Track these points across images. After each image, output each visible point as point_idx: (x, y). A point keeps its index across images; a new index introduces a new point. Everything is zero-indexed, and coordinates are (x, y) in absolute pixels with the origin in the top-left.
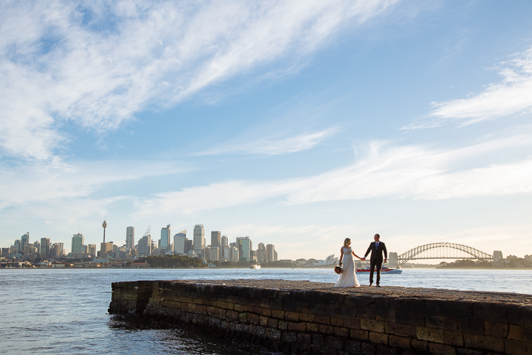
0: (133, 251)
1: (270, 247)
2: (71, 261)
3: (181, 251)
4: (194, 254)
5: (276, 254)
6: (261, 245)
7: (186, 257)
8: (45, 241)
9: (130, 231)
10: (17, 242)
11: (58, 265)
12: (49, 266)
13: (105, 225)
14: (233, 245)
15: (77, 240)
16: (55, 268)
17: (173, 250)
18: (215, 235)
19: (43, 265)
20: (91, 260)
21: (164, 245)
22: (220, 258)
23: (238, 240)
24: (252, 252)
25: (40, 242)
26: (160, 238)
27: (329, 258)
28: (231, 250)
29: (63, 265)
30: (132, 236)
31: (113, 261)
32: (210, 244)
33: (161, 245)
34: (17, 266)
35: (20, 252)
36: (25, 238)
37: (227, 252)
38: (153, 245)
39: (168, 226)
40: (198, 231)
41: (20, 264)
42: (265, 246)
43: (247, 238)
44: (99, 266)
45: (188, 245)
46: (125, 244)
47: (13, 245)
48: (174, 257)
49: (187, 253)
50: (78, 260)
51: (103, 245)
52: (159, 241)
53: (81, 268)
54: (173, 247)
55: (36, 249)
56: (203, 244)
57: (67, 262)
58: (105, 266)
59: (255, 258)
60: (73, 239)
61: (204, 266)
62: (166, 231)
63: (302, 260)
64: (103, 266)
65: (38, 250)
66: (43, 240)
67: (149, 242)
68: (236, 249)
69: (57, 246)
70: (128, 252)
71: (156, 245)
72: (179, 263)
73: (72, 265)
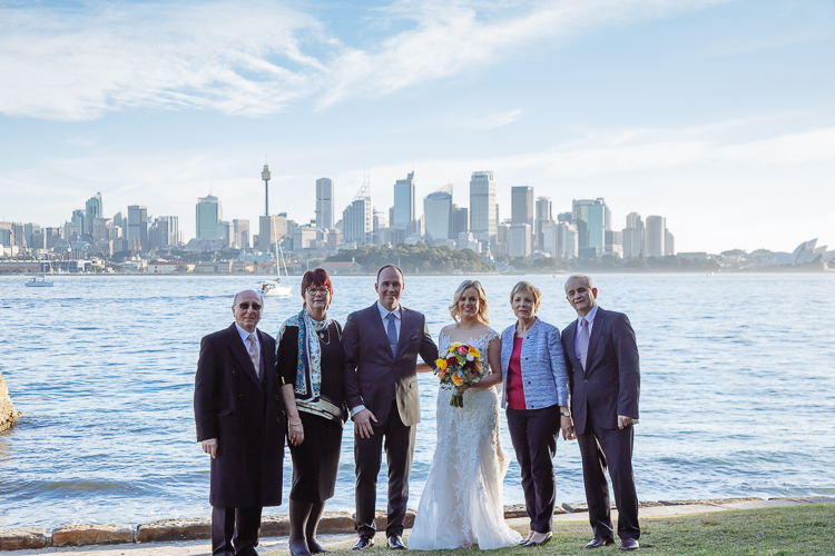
0: (333, 234)
1: (655, 222)
2: (192, 258)
3: (441, 233)
4: (471, 240)
5: (670, 238)
6: (633, 219)
7: (445, 248)
8: (137, 212)
9: (324, 189)
10: (77, 213)
11: (160, 268)
12: (142, 269)
13: (266, 175)
14: (566, 217)
15: (207, 209)
16: (156, 273)
17: (423, 232)
18: (520, 194)
19: (127, 267)
20: (235, 253)
21: (402, 221)
22: (533, 248)
23: (577, 205)
24: (610, 236)
25: (125, 214)
26: (392, 205)
27: (802, 248)
29: (173, 268)
30: (328, 199)
32: (510, 216)
33: (395, 221)
34: (73, 268)
35: (88, 237)
36: (94, 206)
37: (549, 235)
38: (376, 220)
39: (411, 176)
40: (480, 184)
41: (81, 263)
42: (643, 219)
43: (597, 202)
44: (250, 268)
45: (457, 219)
46: (314, 217)
47: (70, 221)
48: (417, 250)
49: (456, 238)
50: (206, 256)
51: (265, 222)
52: (391, 211)
53: (210, 273)
54: (423, 224)
55: (120, 230)
56: (492, 215)
57: (183, 260)
58: (264, 269)
59: (618, 250)
60: (199, 207)
62: (404, 188)
63: (736, 252)
64: (259, 268)
65: (124, 232)
66: (133, 210)
67: (369, 215)
68: (572, 228)
69: (164, 225)
70: (320, 236)
71: (385, 221)
72: (427, 264)
73: (191, 267)
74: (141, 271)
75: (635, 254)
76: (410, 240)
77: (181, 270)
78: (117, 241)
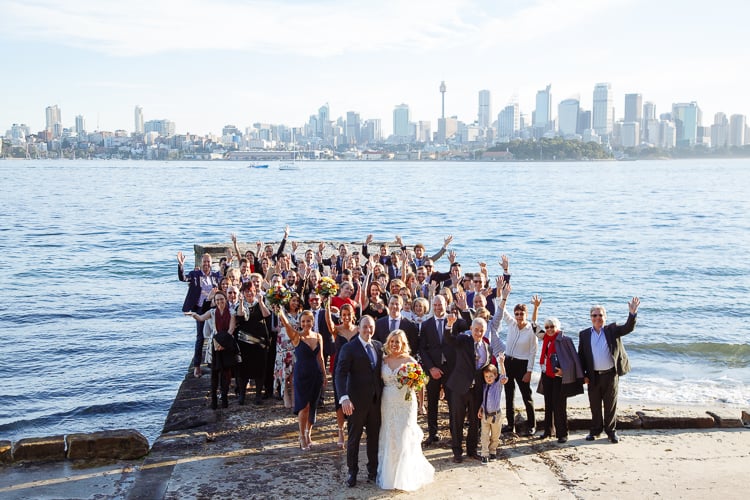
0: (490, 131)
1: (738, 119)
2: (392, 149)
3: (570, 130)
4: (593, 135)
6: (720, 117)
7: (575, 141)
8: (353, 116)
9: (484, 98)
10: (313, 118)
11: (370, 156)
12: (358, 157)
13: (443, 88)
14: (667, 116)
15: (401, 114)
16: (368, 160)
17: (557, 129)
18: (631, 100)
19: (349, 155)
20: (422, 145)
21: (541, 121)
22: (640, 140)
23: (676, 108)
24: (701, 131)
25: (345, 118)
26: (534, 109)
28: (661, 126)
29: (379, 156)
30: (487, 105)
31: (456, 148)
32: (623, 116)
33: (537, 121)
34: (312, 157)
35: (320, 134)
36: (324, 112)
37: (653, 131)
38: (522, 120)
39: (549, 87)
40: (601, 94)
41: (317, 153)
42: (728, 117)
43: (692, 105)
44: (433, 157)
45: (583, 119)
46: (477, 119)
47: (308, 123)
48: (554, 143)
49: (581, 133)
50: (401, 147)
51: (442, 122)
52: (534, 114)
53: (405, 160)
54: (557, 123)
55: (341, 129)
56: (609, 116)
57: (384, 151)
58: (443, 157)
59: (707, 140)
60: (396, 113)
61: (606, 156)
62: (544, 96)
64: (440, 157)
65: (344, 130)
66: (351, 115)
67: (517, 117)
68: (672, 124)
69: (371, 125)
70: (481, 132)
71: (528, 121)
72: (562, 153)
73: (392, 156)
74: (358, 159)
75: (721, 144)
76: (548, 135)
77: (385, 158)
78: (339, 136)
